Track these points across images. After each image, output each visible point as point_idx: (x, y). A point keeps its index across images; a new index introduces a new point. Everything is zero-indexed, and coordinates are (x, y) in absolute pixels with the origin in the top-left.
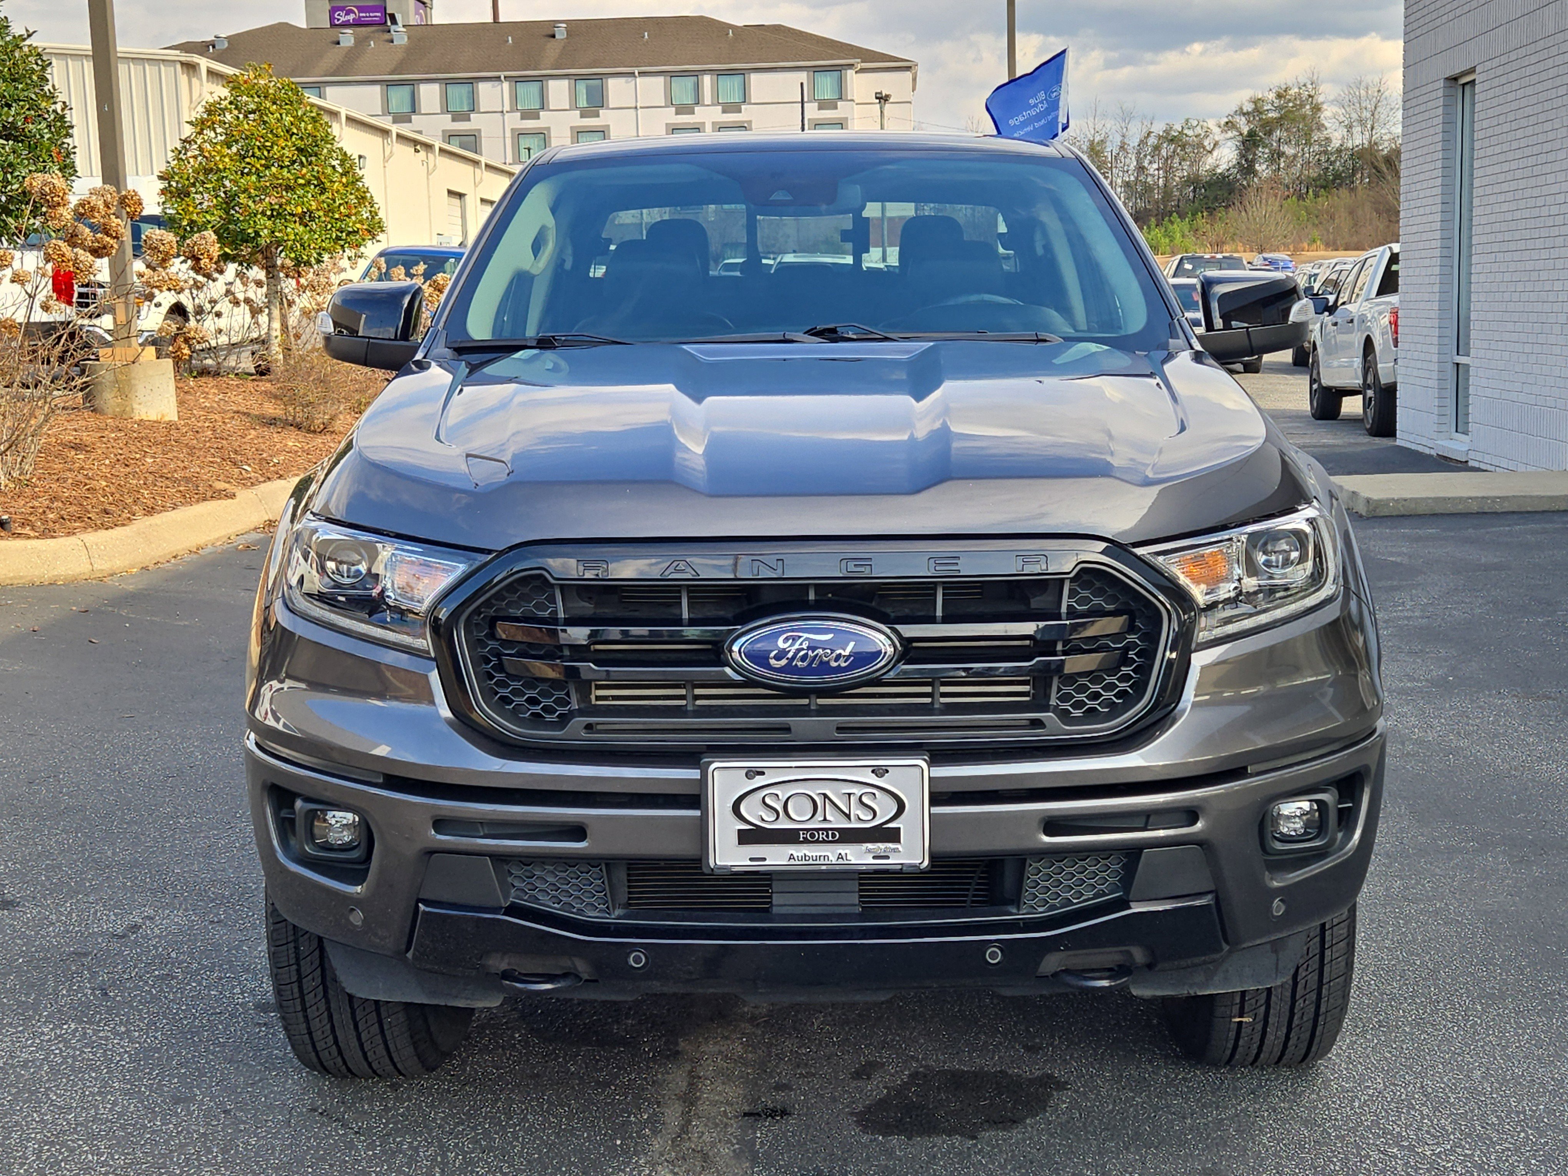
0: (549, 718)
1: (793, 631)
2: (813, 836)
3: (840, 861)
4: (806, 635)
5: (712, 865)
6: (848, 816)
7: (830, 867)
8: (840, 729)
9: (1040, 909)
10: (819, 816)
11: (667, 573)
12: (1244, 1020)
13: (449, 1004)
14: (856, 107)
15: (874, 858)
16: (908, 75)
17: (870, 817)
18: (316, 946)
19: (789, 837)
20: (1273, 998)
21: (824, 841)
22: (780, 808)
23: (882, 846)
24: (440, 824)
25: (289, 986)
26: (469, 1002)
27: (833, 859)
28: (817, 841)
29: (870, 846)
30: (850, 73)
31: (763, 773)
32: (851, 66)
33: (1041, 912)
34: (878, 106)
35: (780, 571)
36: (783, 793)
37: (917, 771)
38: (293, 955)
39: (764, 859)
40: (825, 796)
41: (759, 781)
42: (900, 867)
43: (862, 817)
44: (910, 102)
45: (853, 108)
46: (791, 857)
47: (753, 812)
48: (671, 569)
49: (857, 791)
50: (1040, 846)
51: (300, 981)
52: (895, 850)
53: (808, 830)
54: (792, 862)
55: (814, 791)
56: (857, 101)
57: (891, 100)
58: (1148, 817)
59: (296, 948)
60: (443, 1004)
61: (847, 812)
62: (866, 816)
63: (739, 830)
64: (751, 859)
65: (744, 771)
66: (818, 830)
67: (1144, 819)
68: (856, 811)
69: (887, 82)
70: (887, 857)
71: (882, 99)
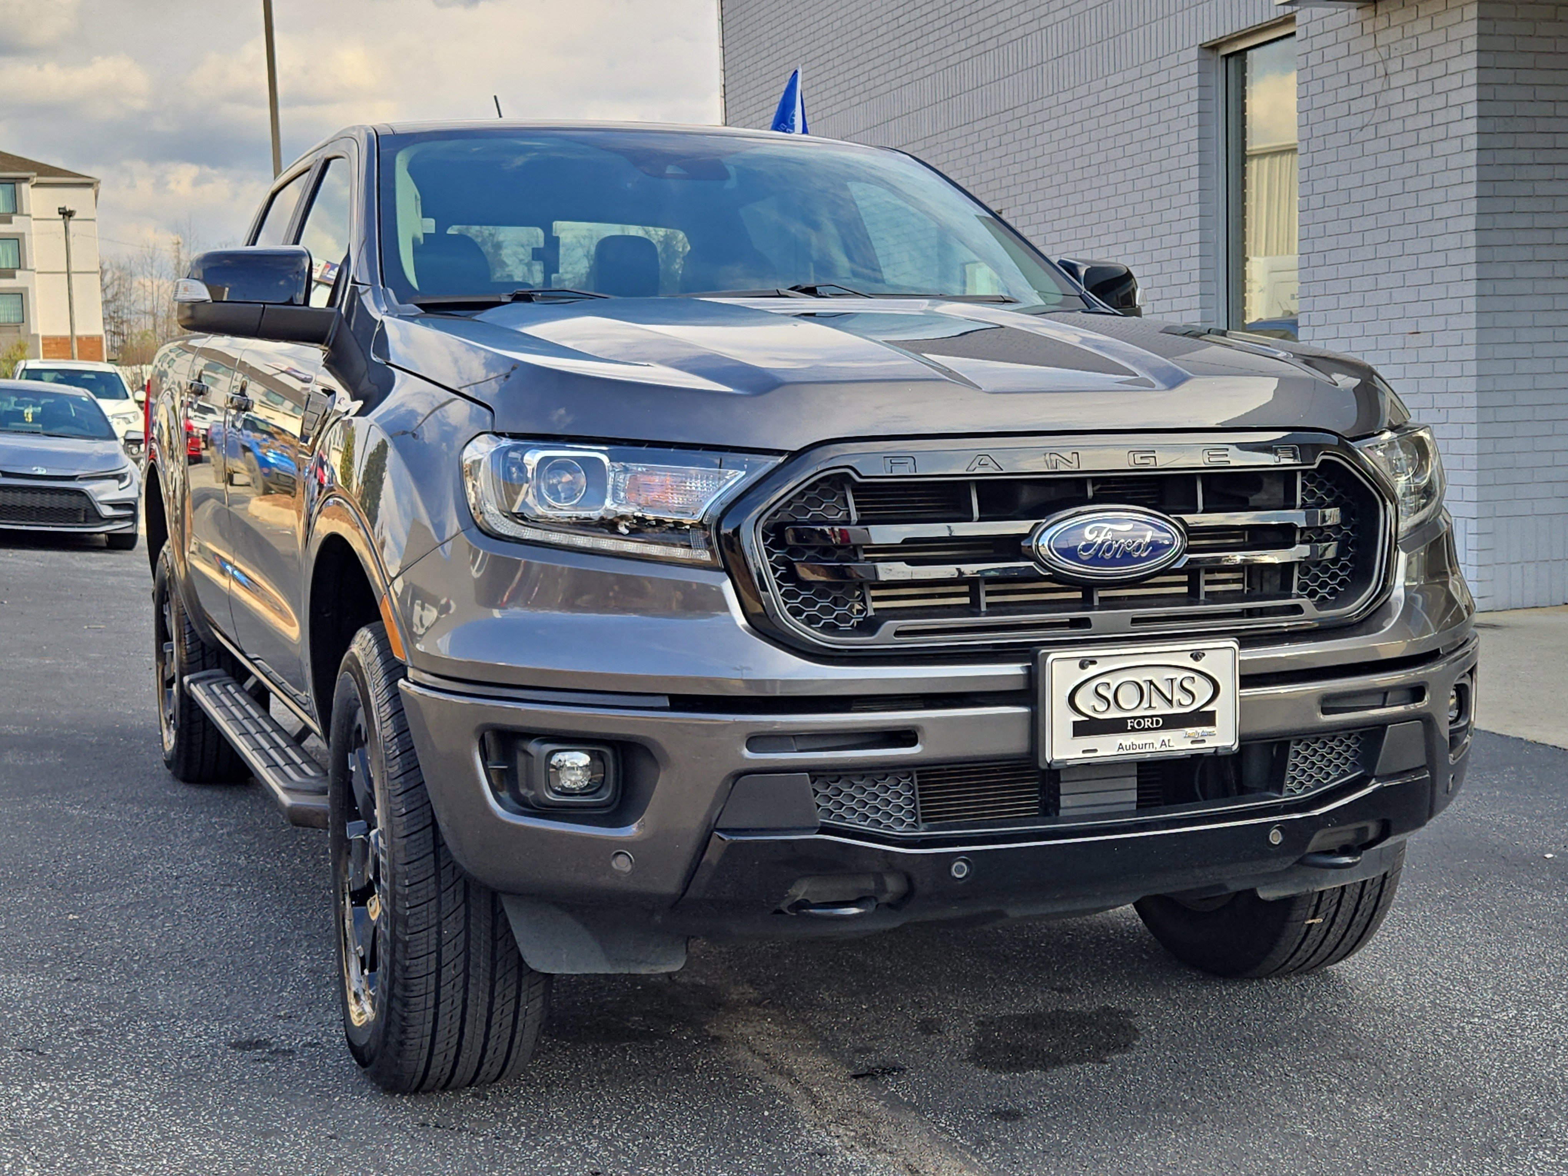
0: (843, 626)
1: (1098, 521)
2: (1139, 724)
3: (1164, 748)
4: (1108, 526)
5: (1048, 760)
6: (1170, 702)
7: (1154, 755)
8: (1135, 621)
9: (1298, 792)
10: (1145, 704)
11: (972, 468)
12: (1315, 921)
13: (632, 972)
14: (33, 222)
15: (1193, 742)
16: (90, 191)
17: (1190, 701)
18: (462, 927)
19: (1117, 726)
20: (1346, 895)
21: (1149, 729)
22: (1110, 697)
23: (1200, 730)
24: (755, 741)
25: (424, 979)
26: (653, 967)
27: (1158, 747)
28: (1144, 729)
29: (1189, 730)
30: (25, 187)
31: (1094, 663)
32: (26, 180)
33: (1300, 795)
34: (62, 223)
35: (1075, 464)
36: (1114, 681)
37: (1229, 653)
38: (434, 941)
39: (1095, 751)
40: (1151, 682)
41: (1092, 670)
42: (1212, 750)
43: (1183, 702)
44: (93, 220)
45: (30, 223)
46: (1121, 747)
47: (1086, 702)
48: (976, 464)
49: (1179, 675)
50: (1320, 725)
51: (438, 972)
52: (1211, 734)
53: (1135, 718)
54: (1121, 752)
55: (1141, 677)
56: (34, 216)
57: (76, 216)
58: (1386, 694)
59: (439, 933)
60: (626, 972)
61: (1169, 697)
62: (1187, 700)
63: (1074, 723)
64: (1084, 752)
65: (1078, 662)
66: (1143, 717)
67: (1381, 696)
68: (1178, 696)
69: (69, 198)
70: (1204, 741)
71: (67, 214)
